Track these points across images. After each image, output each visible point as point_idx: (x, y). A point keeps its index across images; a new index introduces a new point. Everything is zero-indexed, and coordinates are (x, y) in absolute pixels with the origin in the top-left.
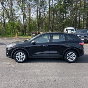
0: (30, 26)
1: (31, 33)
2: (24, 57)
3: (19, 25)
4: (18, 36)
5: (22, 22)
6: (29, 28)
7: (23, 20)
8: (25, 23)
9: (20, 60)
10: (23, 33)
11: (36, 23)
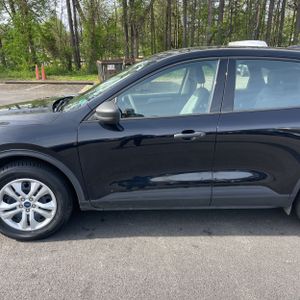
0: (93, 34)
1: (99, 62)
2: (52, 205)
3: (53, 32)
4: (49, 74)
5: (65, 21)
6: (92, 43)
7: (66, 11)
8: (76, 25)
9: (28, 223)
10: (70, 64)
11: (119, 25)
